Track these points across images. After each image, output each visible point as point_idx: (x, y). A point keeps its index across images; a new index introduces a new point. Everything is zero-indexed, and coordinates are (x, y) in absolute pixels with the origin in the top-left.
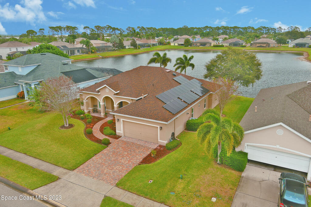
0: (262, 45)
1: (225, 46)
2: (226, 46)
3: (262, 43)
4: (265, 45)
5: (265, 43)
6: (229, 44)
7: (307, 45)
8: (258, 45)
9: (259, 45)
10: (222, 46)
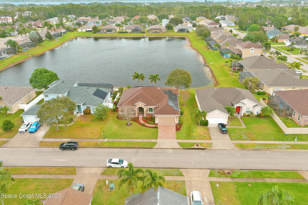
0: (157, 31)
1: (128, 33)
2: (130, 32)
3: (157, 29)
4: (158, 31)
5: (158, 29)
6: (132, 30)
7: (186, 31)
8: (153, 31)
9: (155, 31)
10: (126, 32)
